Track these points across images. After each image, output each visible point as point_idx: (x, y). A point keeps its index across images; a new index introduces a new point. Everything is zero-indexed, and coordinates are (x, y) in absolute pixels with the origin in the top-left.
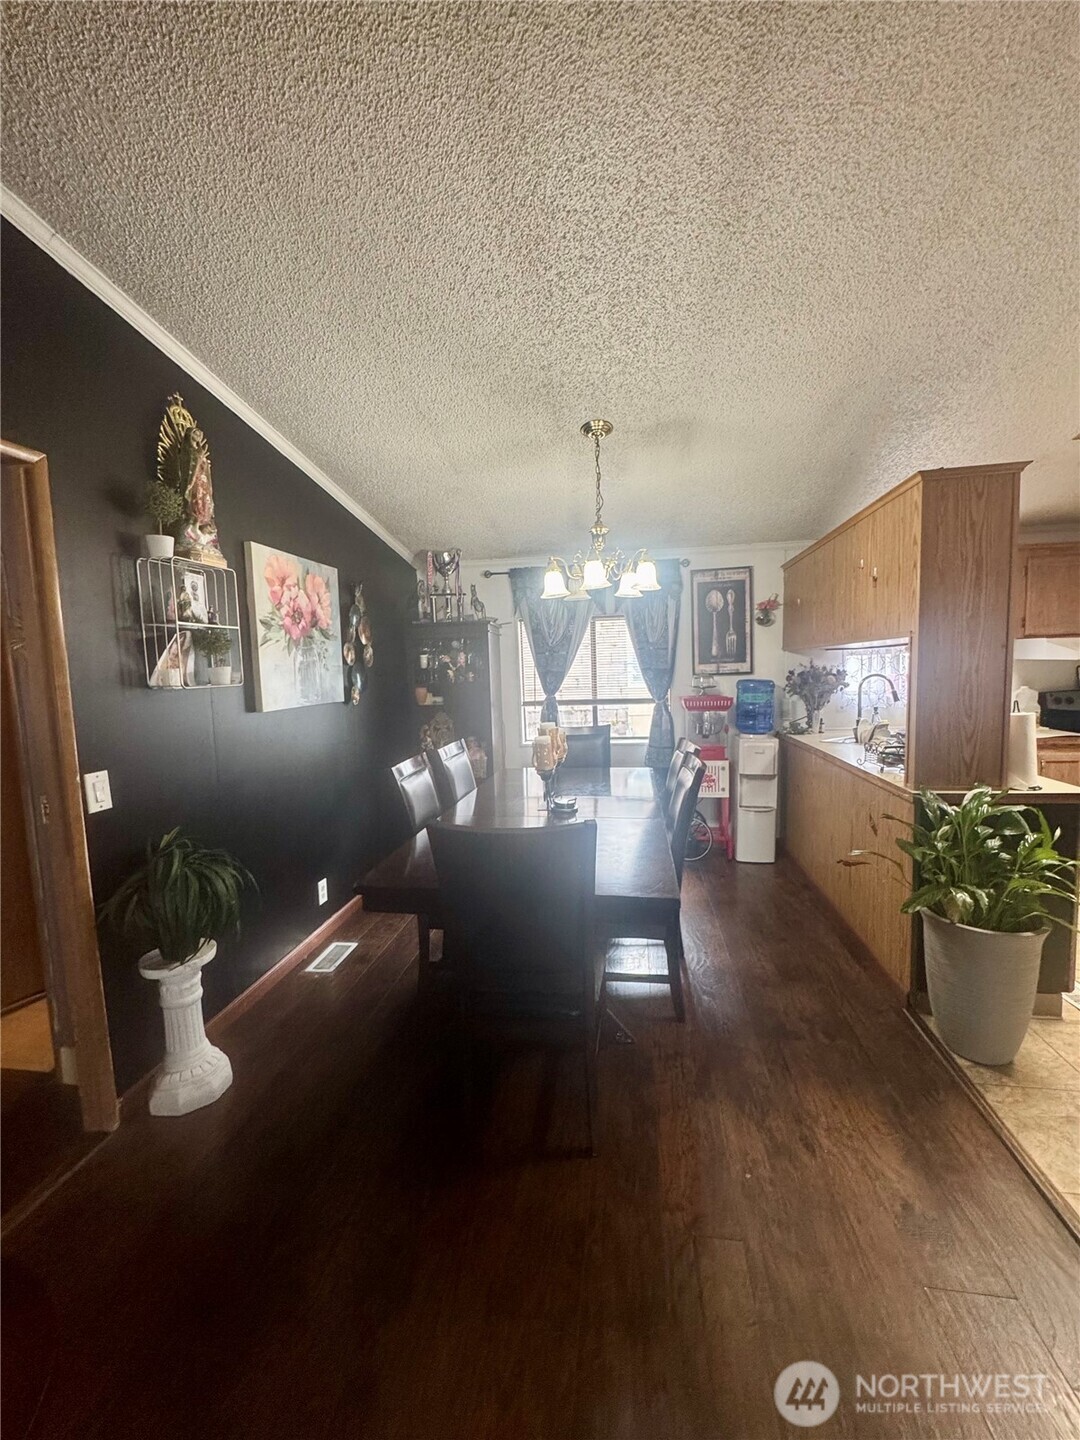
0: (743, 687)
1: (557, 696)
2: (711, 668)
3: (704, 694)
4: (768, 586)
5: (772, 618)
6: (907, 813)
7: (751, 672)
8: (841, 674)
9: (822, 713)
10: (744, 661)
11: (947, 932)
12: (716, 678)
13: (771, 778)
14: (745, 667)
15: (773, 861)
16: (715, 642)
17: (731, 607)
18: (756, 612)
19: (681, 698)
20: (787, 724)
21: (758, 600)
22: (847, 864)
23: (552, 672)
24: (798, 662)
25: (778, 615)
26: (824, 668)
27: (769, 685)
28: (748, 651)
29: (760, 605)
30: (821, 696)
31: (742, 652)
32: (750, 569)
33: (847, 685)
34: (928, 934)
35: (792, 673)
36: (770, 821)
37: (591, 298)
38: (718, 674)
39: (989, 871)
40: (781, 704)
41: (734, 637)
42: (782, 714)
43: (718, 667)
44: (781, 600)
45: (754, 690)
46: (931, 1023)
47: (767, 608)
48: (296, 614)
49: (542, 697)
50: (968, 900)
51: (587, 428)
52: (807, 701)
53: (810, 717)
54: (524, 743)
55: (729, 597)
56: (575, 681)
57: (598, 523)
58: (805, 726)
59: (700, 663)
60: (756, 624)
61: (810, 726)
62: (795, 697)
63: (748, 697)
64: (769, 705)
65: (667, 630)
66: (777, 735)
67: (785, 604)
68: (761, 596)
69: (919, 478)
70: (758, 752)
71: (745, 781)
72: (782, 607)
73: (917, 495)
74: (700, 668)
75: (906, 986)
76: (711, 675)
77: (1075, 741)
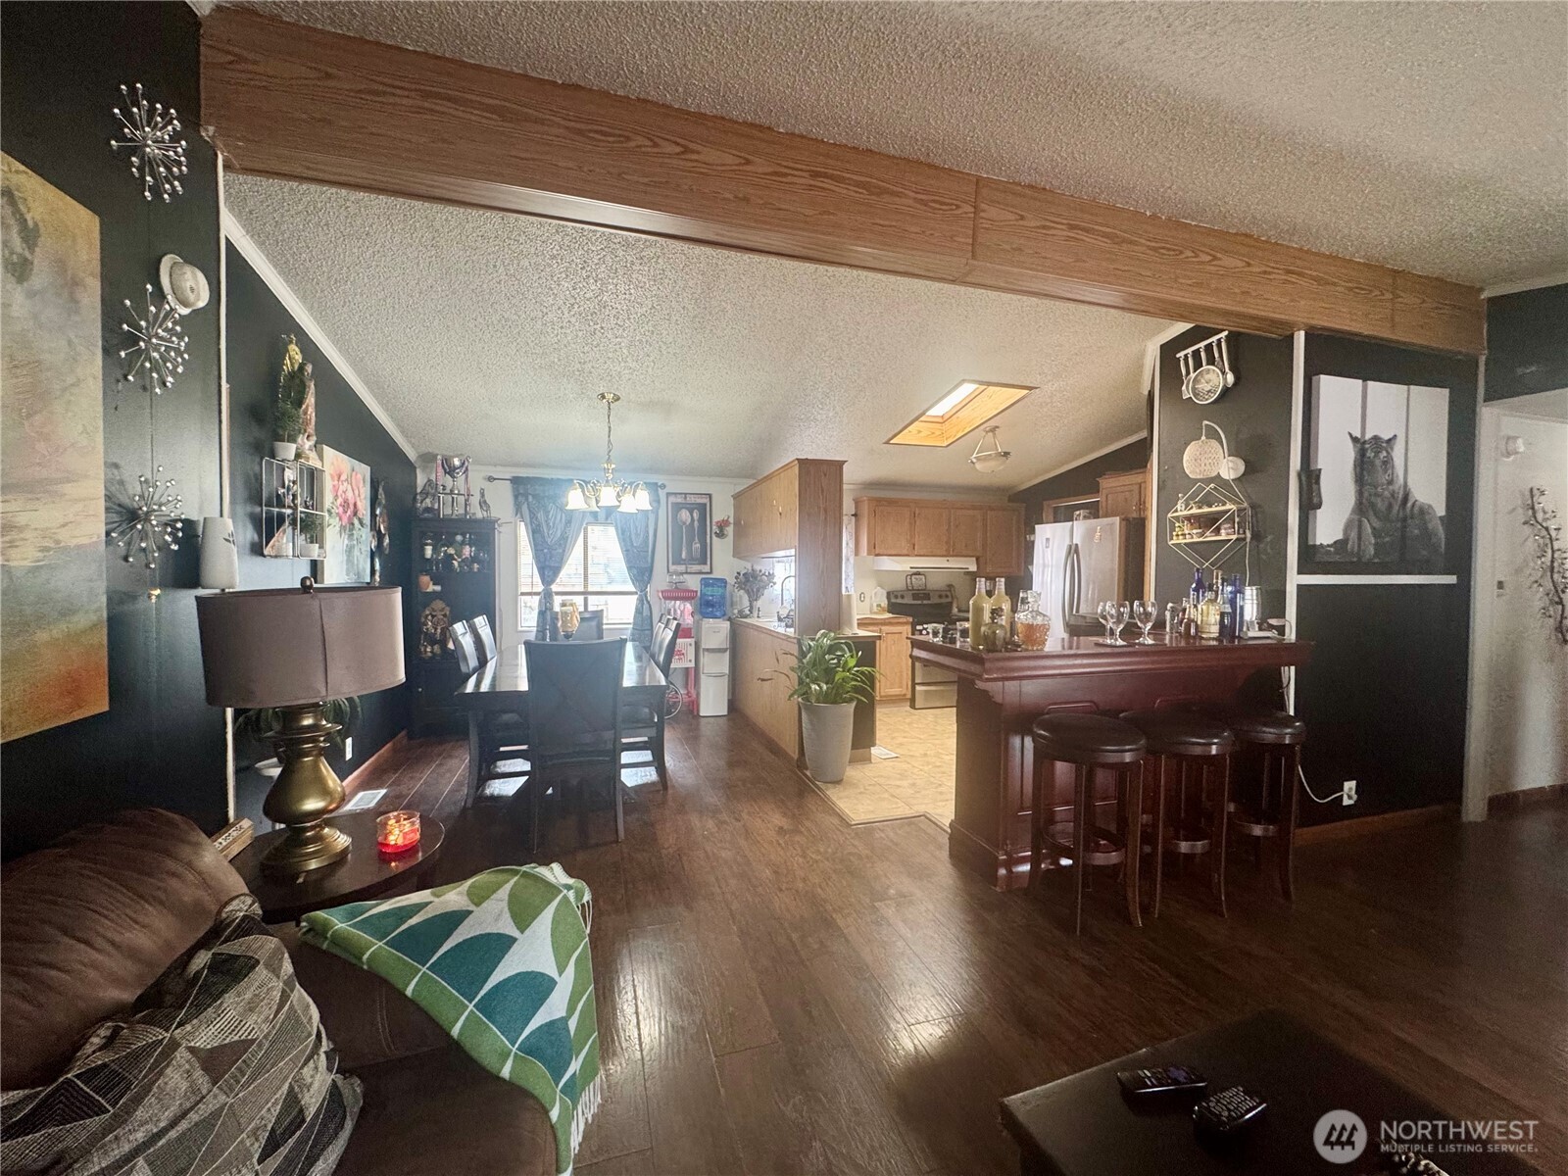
0: (705, 583)
1: (554, 588)
2: (681, 568)
3: (676, 588)
4: (723, 509)
5: (726, 533)
6: (795, 650)
7: (711, 573)
8: (771, 576)
9: (759, 604)
10: (705, 563)
11: (811, 709)
12: (685, 576)
13: (724, 650)
14: (707, 568)
15: (726, 713)
16: (684, 549)
17: (696, 523)
18: (714, 527)
19: (658, 591)
20: (736, 611)
21: (715, 520)
22: (763, 680)
23: (549, 568)
24: (744, 566)
25: (730, 530)
26: (760, 571)
27: (724, 582)
28: (709, 556)
29: (717, 523)
30: (758, 591)
31: (704, 557)
32: (710, 496)
33: (775, 584)
34: (804, 717)
35: (739, 573)
36: (724, 683)
37: (618, 340)
38: (686, 573)
39: (829, 674)
40: (732, 596)
41: (698, 545)
42: (732, 604)
43: (687, 568)
44: (731, 520)
45: (712, 585)
46: (808, 773)
47: (723, 525)
48: (346, 504)
49: (540, 588)
50: (817, 688)
51: (603, 397)
52: (748, 592)
53: (751, 607)
54: (520, 629)
55: (695, 515)
56: (569, 576)
57: (609, 461)
58: (748, 613)
59: (673, 564)
60: (714, 536)
61: (751, 613)
62: (742, 591)
63: (709, 591)
64: (723, 597)
65: (647, 537)
66: (729, 619)
67: (734, 524)
68: (718, 517)
69: (796, 462)
70: (716, 632)
71: (706, 653)
72: (732, 526)
73: (796, 469)
74: (672, 568)
75: (796, 756)
76: (682, 574)
77: (901, 620)
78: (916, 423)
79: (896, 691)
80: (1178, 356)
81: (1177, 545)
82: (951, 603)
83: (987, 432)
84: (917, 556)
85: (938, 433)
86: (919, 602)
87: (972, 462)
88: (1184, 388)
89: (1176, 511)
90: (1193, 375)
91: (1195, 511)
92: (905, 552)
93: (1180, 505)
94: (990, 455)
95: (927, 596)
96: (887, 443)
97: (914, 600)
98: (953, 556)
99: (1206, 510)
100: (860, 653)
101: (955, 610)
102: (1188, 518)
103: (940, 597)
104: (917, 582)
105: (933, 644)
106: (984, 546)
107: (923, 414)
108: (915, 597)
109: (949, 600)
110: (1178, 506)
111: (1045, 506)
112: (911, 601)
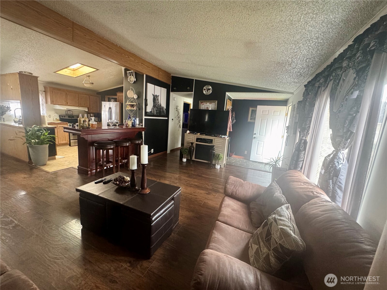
6: (24, 131)
8: (8, 107)
11: (32, 147)
22: (11, 140)
33: (10, 110)
34: (30, 149)
39: (38, 137)
46: (33, 164)
50: (34, 141)
69: (17, 74)
73: (17, 76)
75: (28, 161)
77: (64, 123)
78: (66, 70)
79: (64, 142)
80: (127, 72)
81: (128, 110)
83: (87, 76)
84: (68, 106)
85: (72, 73)
86: (71, 118)
87: (83, 83)
88: (128, 79)
89: (127, 103)
90: (130, 77)
91: (130, 103)
92: (65, 104)
93: (128, 102)
94: (88, 83)
95: (73, 117)
96: (55, 72)
98: (80, 107)
99: (132, 104)
100: (49, 131)
102: (129, 105)
103: (77, 117)
104: (69, 113)
106: (90, 105)
107: (68, 67)
110: (127, 102)
111: (106, 97)
112: (68, 118)
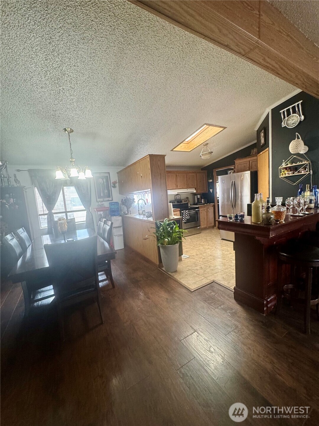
0: (111, 204)
1: (53, 211)
2: (102, 200)
3: (101, 207)
4: (114, 178)
5: (116, 186)
7: (112, 200)
8: (134, 199)
9: (130, 209)
10: (110, 197)
11: (164, 248)
12: (103, 202)
13: (121, 227)
14: (111, 199)
15: (123, 248)
16: (102, 193)
17: (105, 183)
18: (112, 184)
19: (94, 209)
20: (122, 213)
21: (112, 182)
22: (145, 239)
23: (50, 204)
24: (123, 197)
25: (117, 185)
26: (130, 198)
27: (117, 203)
28: (111, 194)
29: (113, 182)
30: (130, 205)
31: (109, 195)
32: (109, 173)
33: (135, 202)
34: (161, 250)
35: (122, 200)
36: (122, 238)
37: (72, 97)
38: (104, 201)
39: (169, 235)
40: (120, 208)
41: (107, 191)
42: (121, 210)
43: (103, 199)
44: (117, 181)
45: (114, 205)
47: (115, 183)
49: (47, 212)
50: (167, 240)
51: (65, 130)
52: (126, 206)
53: (128, 210)
54: (41, 228)
55: (104, 180)
56: (59, 206)
57: (72, 158)
58: (127, 213)
59: (98, 198)
60: (112, 188)
61: (128, 213)
62: (124, 206)
63: (113, 207)
64: (118, 208)
65: (88, 189)
66: (121, 216)
67: (118, 182)
68: (112, 180)
69: (149, 156)
70: (117, 220)
71: (114, 229)
72: (118, 183)
73: (149, 159)
74: (98, 200)
75: (158, 263)
76: (102, 202)
77: (177, 210)
78: (182, 144)
80: (280, 112)
82: (188, 203)
84: (178, 189)
85: (187, 147)
86: (179, 204)
87: (200, 156)
88: (283, 123)
90: (286, 118)
91: (289, 165)
92: (175, 188)
94: (207, 153)
95: (181, 202)
96: (172, 150)
97: (178, 203)
98: (188, 188)
99: (294, 165)
100: (178, 225)
101: (189, 205)
102: (286, 168)
103: (185, 201)
104: (178, 197)
105: (230, 222)
106: (197, 185)
107: (184, 141)
108: (178, 202)
109: (188, 202)
110: (283, 165)
111: (214, 171)
112: (177, 204)
